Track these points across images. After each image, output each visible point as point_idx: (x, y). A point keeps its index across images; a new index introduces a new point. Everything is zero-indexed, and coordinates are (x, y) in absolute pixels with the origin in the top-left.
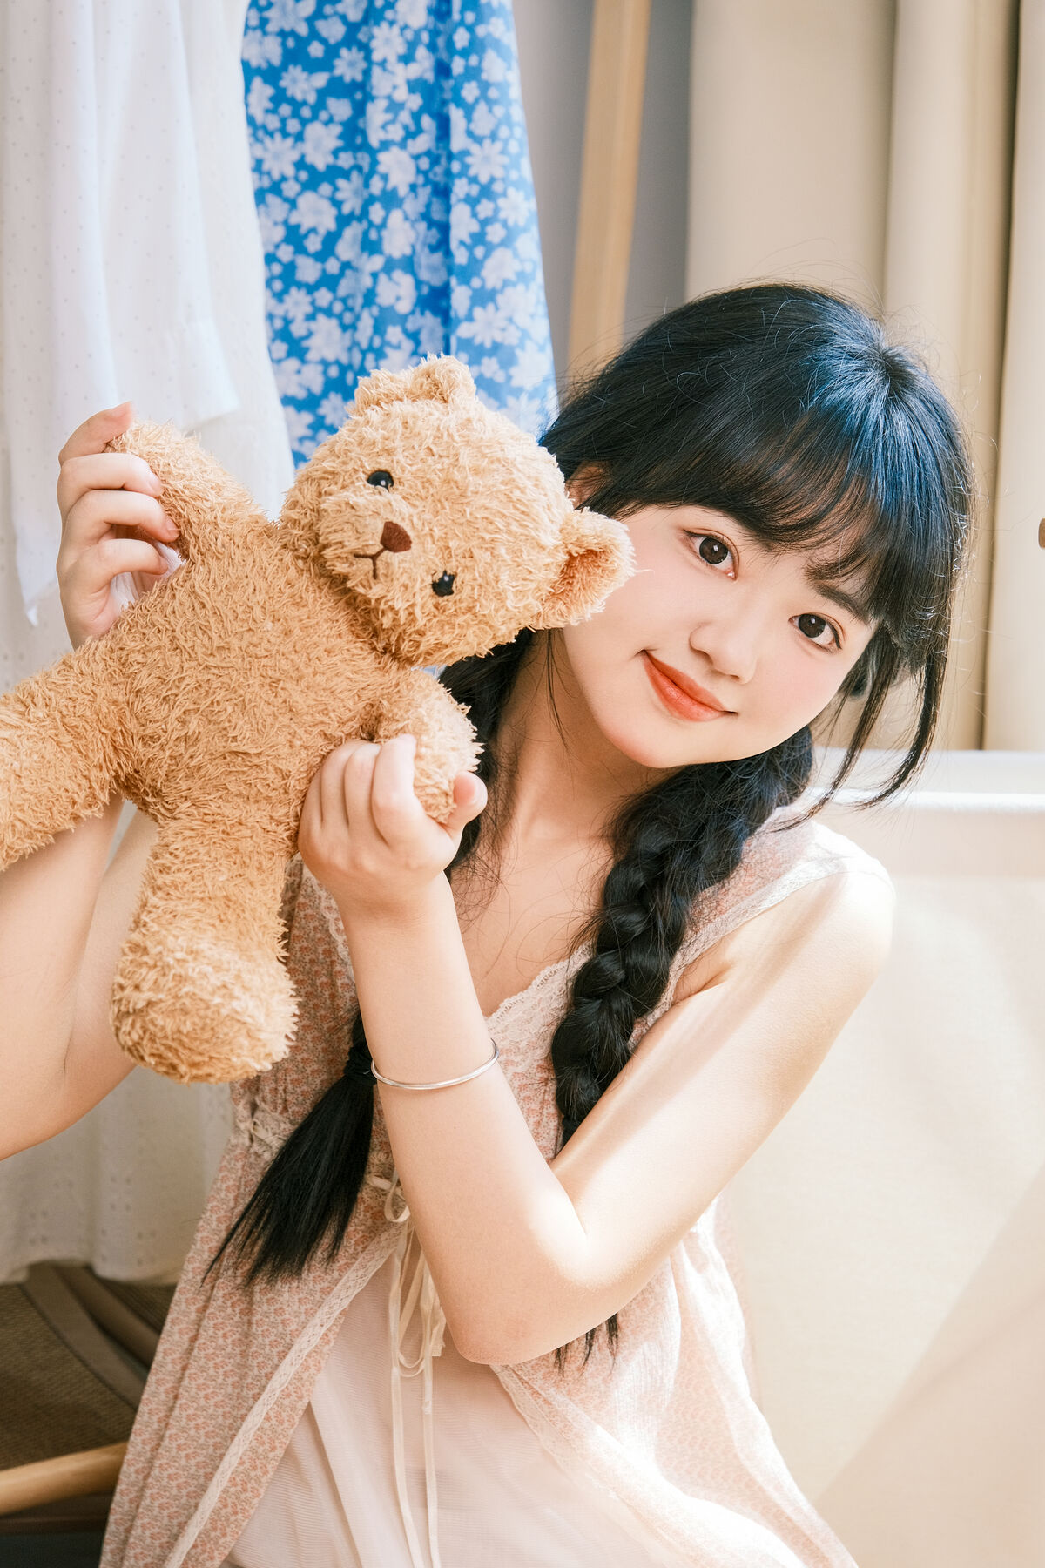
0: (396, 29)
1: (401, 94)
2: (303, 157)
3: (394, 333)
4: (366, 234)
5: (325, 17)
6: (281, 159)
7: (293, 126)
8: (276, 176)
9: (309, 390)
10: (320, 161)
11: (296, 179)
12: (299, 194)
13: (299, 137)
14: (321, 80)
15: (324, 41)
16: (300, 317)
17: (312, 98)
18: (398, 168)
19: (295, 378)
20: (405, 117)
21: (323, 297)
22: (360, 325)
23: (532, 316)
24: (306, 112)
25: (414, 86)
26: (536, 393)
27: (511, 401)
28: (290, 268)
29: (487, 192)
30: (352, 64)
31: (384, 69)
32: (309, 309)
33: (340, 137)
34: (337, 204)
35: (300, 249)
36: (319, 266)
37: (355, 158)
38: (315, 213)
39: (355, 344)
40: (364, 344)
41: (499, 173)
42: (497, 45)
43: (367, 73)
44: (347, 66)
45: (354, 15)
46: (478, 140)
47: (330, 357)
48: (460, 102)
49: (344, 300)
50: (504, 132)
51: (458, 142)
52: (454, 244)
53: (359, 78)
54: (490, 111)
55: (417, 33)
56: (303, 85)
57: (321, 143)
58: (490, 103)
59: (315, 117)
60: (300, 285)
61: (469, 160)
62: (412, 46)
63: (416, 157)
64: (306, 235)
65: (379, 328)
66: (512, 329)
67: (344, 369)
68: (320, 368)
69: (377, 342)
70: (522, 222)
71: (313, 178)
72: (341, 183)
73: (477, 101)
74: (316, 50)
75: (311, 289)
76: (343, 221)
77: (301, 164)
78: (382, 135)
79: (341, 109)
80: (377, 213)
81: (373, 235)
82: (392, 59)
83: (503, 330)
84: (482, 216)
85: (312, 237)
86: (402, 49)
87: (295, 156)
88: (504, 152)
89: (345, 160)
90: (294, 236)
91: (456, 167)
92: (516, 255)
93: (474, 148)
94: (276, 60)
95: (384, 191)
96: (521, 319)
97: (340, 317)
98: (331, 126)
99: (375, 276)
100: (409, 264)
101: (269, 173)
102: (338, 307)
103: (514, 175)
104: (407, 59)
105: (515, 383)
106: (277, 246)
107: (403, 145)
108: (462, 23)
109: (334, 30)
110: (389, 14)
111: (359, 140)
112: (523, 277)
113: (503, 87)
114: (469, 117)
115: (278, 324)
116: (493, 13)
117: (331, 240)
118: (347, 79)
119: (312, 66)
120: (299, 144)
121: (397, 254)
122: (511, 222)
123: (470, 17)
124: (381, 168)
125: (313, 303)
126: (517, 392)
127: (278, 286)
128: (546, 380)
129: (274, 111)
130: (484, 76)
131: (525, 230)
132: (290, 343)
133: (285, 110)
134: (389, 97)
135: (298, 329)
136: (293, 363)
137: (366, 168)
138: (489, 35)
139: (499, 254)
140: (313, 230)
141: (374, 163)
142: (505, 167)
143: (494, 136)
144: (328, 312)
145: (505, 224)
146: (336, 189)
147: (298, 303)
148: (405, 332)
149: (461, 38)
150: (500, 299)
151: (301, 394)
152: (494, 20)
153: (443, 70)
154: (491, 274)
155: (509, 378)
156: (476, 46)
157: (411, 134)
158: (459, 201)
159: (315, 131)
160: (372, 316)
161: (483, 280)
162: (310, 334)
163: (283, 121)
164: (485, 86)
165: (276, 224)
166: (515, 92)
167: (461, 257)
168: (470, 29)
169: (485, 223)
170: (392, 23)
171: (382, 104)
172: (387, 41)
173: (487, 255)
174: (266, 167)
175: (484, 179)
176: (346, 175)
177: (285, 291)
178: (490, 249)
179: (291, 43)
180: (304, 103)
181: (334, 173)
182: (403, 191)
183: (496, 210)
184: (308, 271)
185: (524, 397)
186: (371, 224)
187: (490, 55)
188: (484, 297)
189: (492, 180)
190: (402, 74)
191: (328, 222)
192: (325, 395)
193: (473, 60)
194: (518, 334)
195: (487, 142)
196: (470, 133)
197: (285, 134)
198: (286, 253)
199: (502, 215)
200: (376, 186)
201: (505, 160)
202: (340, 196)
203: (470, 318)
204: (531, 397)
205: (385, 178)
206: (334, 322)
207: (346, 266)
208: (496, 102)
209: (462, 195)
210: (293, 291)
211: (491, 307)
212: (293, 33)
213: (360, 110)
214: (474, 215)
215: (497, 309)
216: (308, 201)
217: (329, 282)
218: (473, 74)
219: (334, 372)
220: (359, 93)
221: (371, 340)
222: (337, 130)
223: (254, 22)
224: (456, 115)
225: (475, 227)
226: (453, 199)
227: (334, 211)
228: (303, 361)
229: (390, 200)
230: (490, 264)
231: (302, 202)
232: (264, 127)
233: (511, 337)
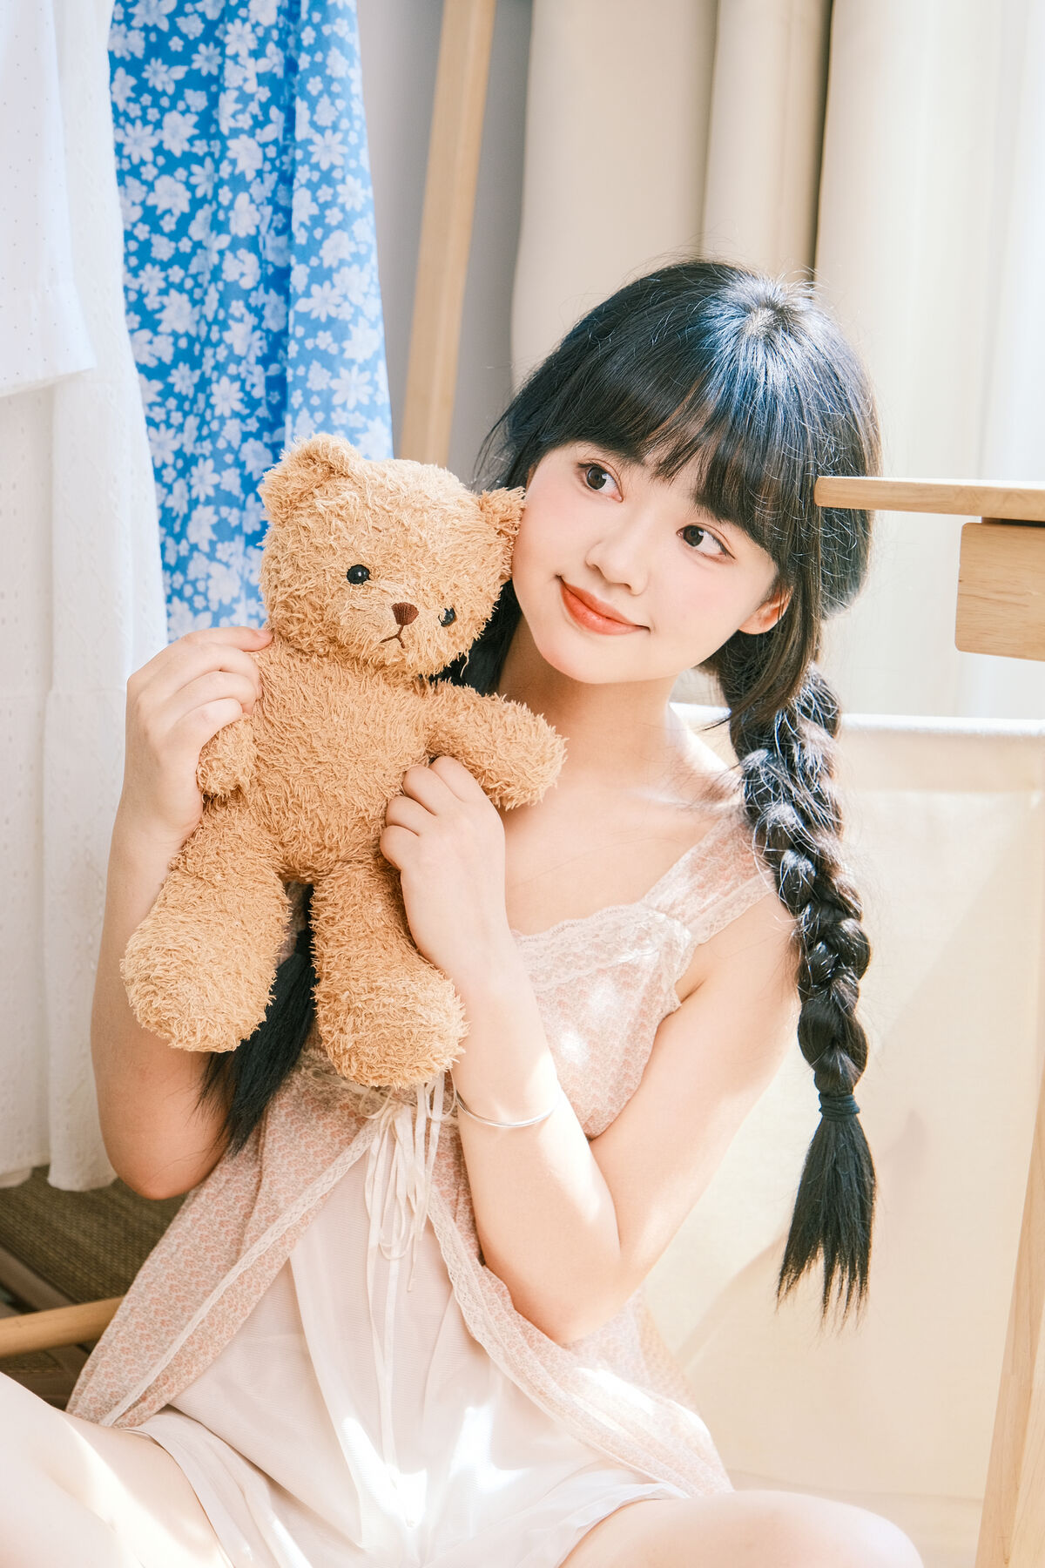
0: (248, 26)
1: (251, 87)
2: (161, 143)
3: (237, 307)
4: (215, 214)
5: (186, 15)
6: (141, 143)
7: (153, 114)
8: (136, 160)
9: (159, 359)
10: (177, 147)
11: (155, 163)
12: (156, 178)
13: (158, 125)
14: (179, 72)
15: (183, 37)
16: (154, 291)
17: (171, 89)
18: (246, 155)
19: (148, 348)
20: (254, 108)
21: (176, 274)
22: (207, 299)
23: (365, 295)
24: (165, 102)
25: (263, 79)
26: (366, 366)
27: (343, 372)
28: (146, 246)
29: (327, 178)
30: (208, 59)
31: (237, 63)
32: (163, 285)
33: (196, 126)
34: (191, 188)
35: (156, 229)
36: (173, 245)
37: (209, 146)
38: (171, 195)
39: (203, 317)
40: (210, 317)
41: (339, 161)
42: (342, 44)
43: (221, 68)
44: (204, 61)
45: (212, 14)
46: (320, 130)
47: (181, 330)
48: (305, 95)
49: (194, 277)
50: (344, 124)
51: (302, 131)
52: (295, 226)
53: (215, 72)
54: (333, 104)
55: (268, 30)
56: (163, 76)
57: (178, 131)
58: (333, 96)
59: (173, 107)
60: (154, 262)
61: (311, 148)
62: (262, 42)
63: (264, 146)
64: (162, 216)
65: (223, 303)
66: (346, 305)
67: (192, 340)
68: (171, 339)
69: (221, 315)
70: (358, 208)
71: (170, 163)
72: (195, 168)
73: (320, 94)
74: (176, 44)
75: (165, 266)
76: (196, 204)
77: (159, 150)
78: (232, 124)
79: (197, 100)
80: (225, 195)
81: (221, 216)
82: (244, 53)
83: (338, 306)
84: (321, 200)
85: (167, 217)
86: (253, 45)
87: (154, 142)
88: (344, 142)
89: (200, 148)
90: (151, 216)
91: (299, 154)
92: (352, 238)
93: (317, 138)
94: (139, 54)
95: (232, 174)
96: (355, 297)
97: (190, 293)
98: (188, 115)
99: (221, 253)
100: (253, 244)
101: (129, 157)
102: (189, 284)
103: (353, 164)
104: (257, 54)
105: (347, 355)
106: (134, 225)
107: (251, 133)
108: (309, 22)
109: (192, 27)
110: (242, 12)
111: (213, 129)
112: (358, 258)
113: (345, 82)
114: (312, 108)
115: (133, 297)
116: (339, 14)
117: (185, 221)
118: (204, 73)
119: (172, 60)
120: (158, 131)
121: (242, 234)
122: (348, 207)
123: (317, 17)
124: (230, 154)
125: (166, 279)
126: (350, 363)
127: (134, 261)
128: (376, 355)
129: (136, 100)
130: (328, 72)
131: (361, 215)
132: (144, 316)
133: (146, 99)
134: (240, 89)
135: (152, 302)
136: (146, 334)
137: (217, 155)
138: (334, 34)
139: (336, 236)
140: (169, 211)
141: (225, 149)
142: (343, 155)
143: (335, 128)
144: (180, 288)
145: (343, 209)
146: (191, 174)
147: (152, 279)
148: (248, 306)
149: (308, 36)
150: (336, 277)
151: (153, 363)
152: (338, 20)
153: (291, 66)
154: (329, 254)
155: (342, 351)
156: (322, 44)
157: (259, 123)
158: (301, 186)
159: (172, 119)
160: (218, 290)
161: (321, 259)
162: (162, 308)
163: (144, 109)
164: (329, 81)
165: (134, 204)
166: (356, 88)
167: (301, 237)
168: (317, 28)
169: (324, 206)
170: (245, 20)
171: (233, 94)
172: (240, 37)
173: (326, 236)
174: (126, 151)
175: (324, 166)
176: (200, 161)
177: (141, 266)
178: (328, 231)
179: (153, 37)
180: (164, 93)
181: (189, 159)
182: (250, 175)
183: (335, 195)
184: (163, 249)
185: (355, 369)
186: (219, 205)
187: (334, 53)
188: (321, 275)
189: (333, 167)
190: (253, 67)
191: (183, 206)
192: (174, 364)
193: (319, 57)
194: (352, 310)
195: (329, 133)
196: (313, 124)
197: (145, 122)
198: (142, 232)
199: (340, 200)
200: (225, 170)
201: (345, 150)
202: (193, 180)
203: (307, 294)
204: (362, 369)
205: (234, 162)
206: (185, 297)
207: (198, 245)
208: (338, 96)
209: (304, 181)
210: (148, 267)
211: (327, 284)
212: (155, 28)
213: (214, 101)
214: (315, 199)
215: (333, 286)
216: (164, 183)
217: (181, 259)
218: (318, 69)
219: (183, 343)
220: (212, 85)
221: (216, 313)
222: (193, 119)
223: (120, 17)
224: (301, 106)
225: (315, 210)
226: (296, 184)
227: (188, 195)
228: (156, 333)
229: (238, 183)
230: (327, 244)
231: (158, 184)
232: (126, 114)
233: (345, 313)
